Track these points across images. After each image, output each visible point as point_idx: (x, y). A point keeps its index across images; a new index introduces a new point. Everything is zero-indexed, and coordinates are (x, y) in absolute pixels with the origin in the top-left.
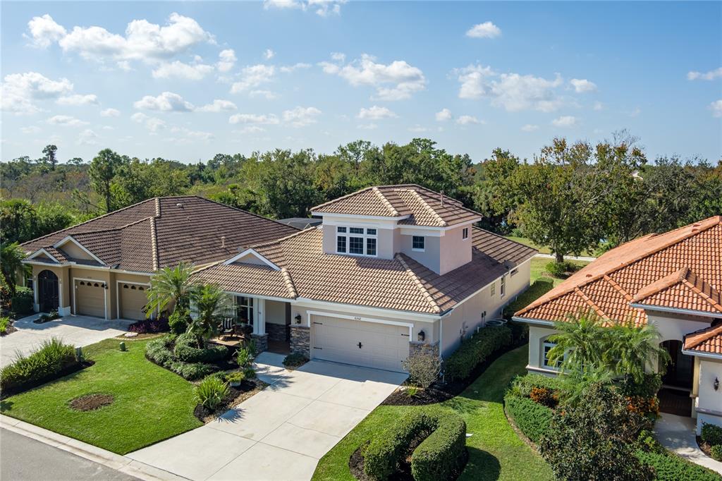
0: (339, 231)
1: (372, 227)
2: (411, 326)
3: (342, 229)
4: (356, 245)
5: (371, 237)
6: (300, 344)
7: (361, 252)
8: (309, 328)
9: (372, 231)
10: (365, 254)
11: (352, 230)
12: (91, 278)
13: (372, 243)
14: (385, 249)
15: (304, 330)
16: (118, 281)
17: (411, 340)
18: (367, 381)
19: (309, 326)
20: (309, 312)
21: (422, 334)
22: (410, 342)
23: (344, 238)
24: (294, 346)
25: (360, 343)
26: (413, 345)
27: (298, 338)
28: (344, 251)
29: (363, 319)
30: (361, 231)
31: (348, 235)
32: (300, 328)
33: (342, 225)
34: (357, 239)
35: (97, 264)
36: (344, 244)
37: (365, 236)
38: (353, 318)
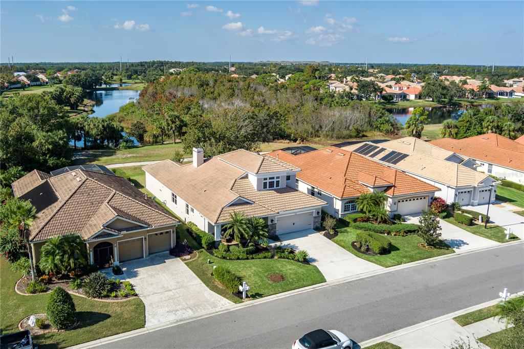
1: (278, 176)
2: (314, 211)
3: (265, 179)
4: (271, 184)
5: (278, 180)
7: (273, 187)
9: (278, 178)
10: (275, 187)
11: (270, 178)
12: (132, 237)
13: (278, 182)
15: (274, 225)
16: (148, 234)
19: (276, 223)
20: (277, 217)
21: (318, 212)
22: (314, 217)
23: (266, 183)
26: (315, 217)
27: (271, 229)
28: (266, 188)
30: (273, 178)
31: (268, 181)
32: (272, 224)
33: (266, 177)
34: (272, 182)
36: (266, 185)
37: (275, 180)
38: (293, 214)
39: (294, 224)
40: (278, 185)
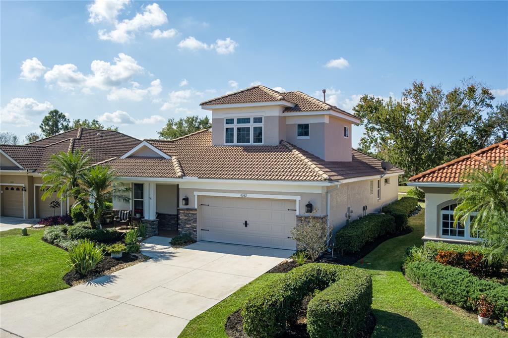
0: (227, 123)
1: (258, 116)
2: (298, 198)
3: (230, 121)
4: (243, 135)
5: (258, 125)
6: (187, 226)
7: (248, 141)
8: (196, 210)
9: (258, 120)
10: (252, 142)
11: (240, 121)
12: (13, 182)
13: (258, 131)
14: (271, 136)
15: (191, 212)
16: (35, 185)
17: (297, 213)
18: (253, 256)
19: (196, 207)
20: (196, 194)
21: (310, 207)
22: (297, 216)
23: (232, 129)
24: (182, 228)
25: (246, 222)
26: (299, 218)
27: (185, 220)
28: (232, 141)
29: (249, 196)
30: (247, 120)
31: (235, 126)
32: (188, 209)
33: (230, 116)
34: (244, 129)
35: (17, 168)
36: (232, 135)
37: (252, 125)
38: (238, 195)
39: (246, 224)
40: (258, 138)
